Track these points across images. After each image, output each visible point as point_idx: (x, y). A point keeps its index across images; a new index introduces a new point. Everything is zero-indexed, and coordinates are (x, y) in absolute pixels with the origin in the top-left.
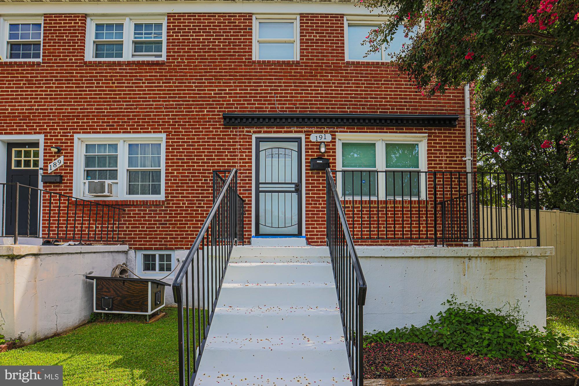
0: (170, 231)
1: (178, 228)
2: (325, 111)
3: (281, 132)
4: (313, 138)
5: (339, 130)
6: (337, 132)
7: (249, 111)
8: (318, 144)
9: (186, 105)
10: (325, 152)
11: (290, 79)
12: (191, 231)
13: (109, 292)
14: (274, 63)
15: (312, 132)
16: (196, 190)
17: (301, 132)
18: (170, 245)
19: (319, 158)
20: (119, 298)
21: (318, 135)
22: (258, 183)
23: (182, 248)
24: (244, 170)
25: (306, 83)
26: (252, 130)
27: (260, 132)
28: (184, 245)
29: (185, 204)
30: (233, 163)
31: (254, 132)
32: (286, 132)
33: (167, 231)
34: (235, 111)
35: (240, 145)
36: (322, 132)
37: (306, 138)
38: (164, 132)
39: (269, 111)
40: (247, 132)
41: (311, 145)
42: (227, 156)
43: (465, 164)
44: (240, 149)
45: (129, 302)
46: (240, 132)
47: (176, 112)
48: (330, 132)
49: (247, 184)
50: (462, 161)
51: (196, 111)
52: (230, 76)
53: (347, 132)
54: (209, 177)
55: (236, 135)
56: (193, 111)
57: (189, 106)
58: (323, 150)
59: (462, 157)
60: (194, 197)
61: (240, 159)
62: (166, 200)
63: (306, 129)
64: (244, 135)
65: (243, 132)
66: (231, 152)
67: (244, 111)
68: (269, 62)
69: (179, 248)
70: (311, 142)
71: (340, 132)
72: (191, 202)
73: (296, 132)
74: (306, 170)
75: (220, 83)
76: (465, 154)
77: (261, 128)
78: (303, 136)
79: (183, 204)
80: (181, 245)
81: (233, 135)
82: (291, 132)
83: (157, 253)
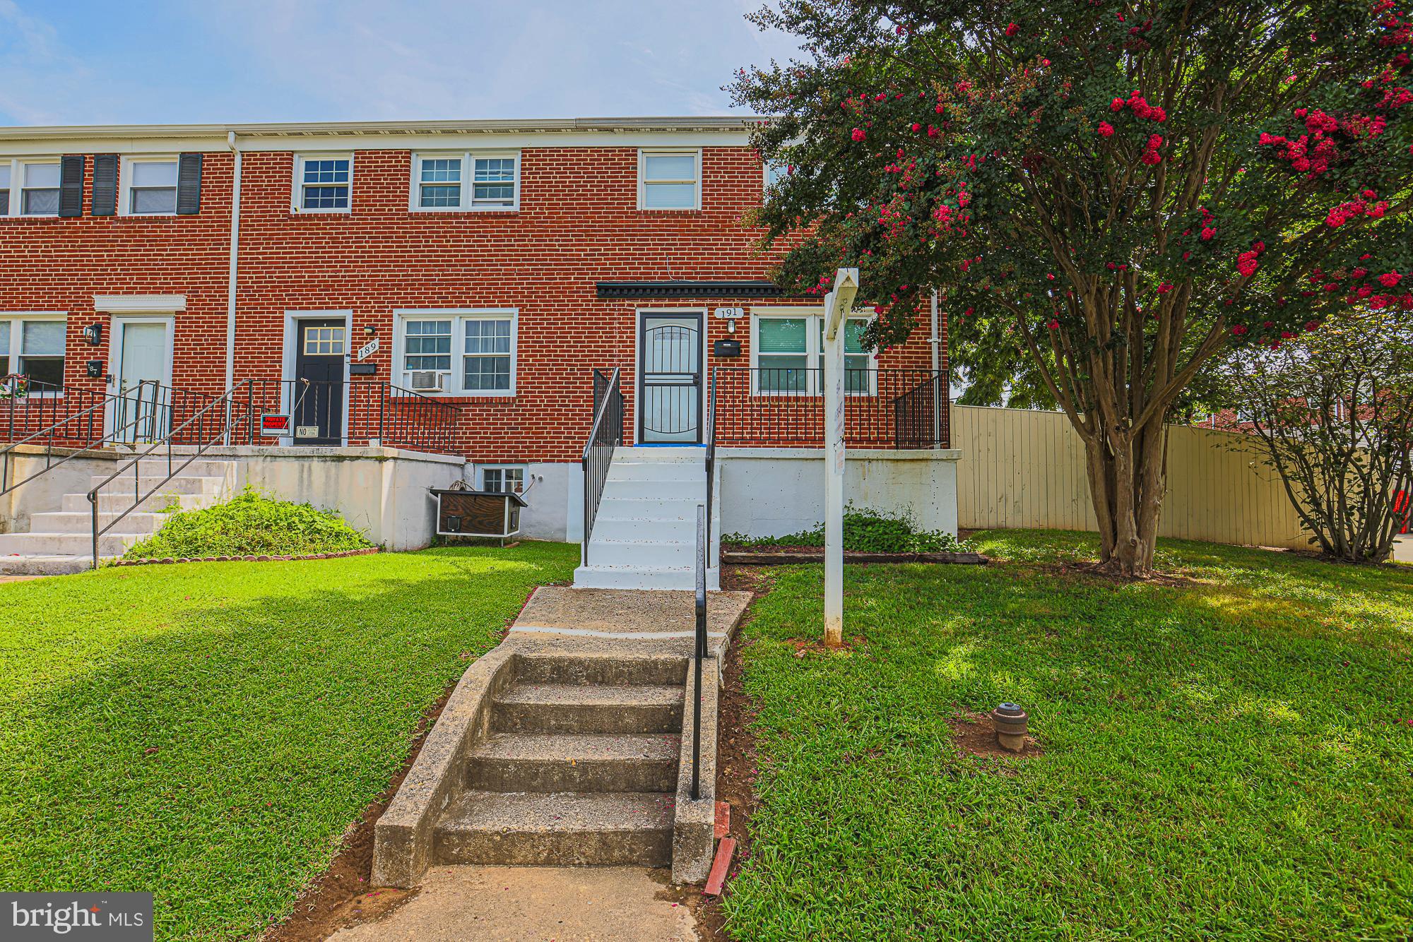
0: (523, 438)
1: (533, 433)
2: (735, 278)
3: (675, 305)
4: (719, 313)
5: (754, 302)
6: (751, 305)
7: (631, 278)
8: (725, 322)
9: (546, 270)
10: (735, 332)
11: (689, 235)
12: (551, 438)
13: (457, 510)
14: (666, 213)
15: (717, 305)
16: (558, 383)
17: (703, 305)
18: (522, 456)
19: (727, 341)
20: (469, 519)
21: (725, 309)
22: (642, 373)
23: (539, 461)
24: (624, 356)
25: (709, 240)
26: (635, 304)
27: (646, 306)
28: (542, 456)
29: (543, 401)
30: (610, 347)
31: (639, 306)
32: (681, 305)
33: (518, 438)
34: (613, 278)
35: (620, 323)
36: (731, 305)
37: (709, 314)
38: (516, 306)
39: (659, 278)
40: (629, 305)
41: (716, 323)
42: (601, 337)
43: (930, 348)
44: (619, 328)
45: (480, 523)
46: (619, 305)
47: (533, 279)
48: (742, 305)
49: (628, 374)
50: (925, 343)
51: (560, 279)
52: (606, 231)
53: (765, 305)
54: (576, 365)
55: (614, 310)
56: (556, 279)
57: (550, 272)
58: (731, 329)
59: (926, 338)
60: (556, 392)
61: (620, 342)
62: (518, 397)
63: (709, 302)
64: (624, 310)
65: (623, 305)
66: (607, 333)
67: (624, 278)
68: (659, 212)
69: (534, 461)
70: (715, 318)
71: (756, 305)
72: (552, 400)
73: (695, 305)
74: (709, 356)
75: (592, 240)
76: (930, 334)
77: (648, 300)
78: (705, 310)
79: (541, 401)
80: (537, 456)
81: (610, 310)
82: (689, 305)
83: (503, 468)
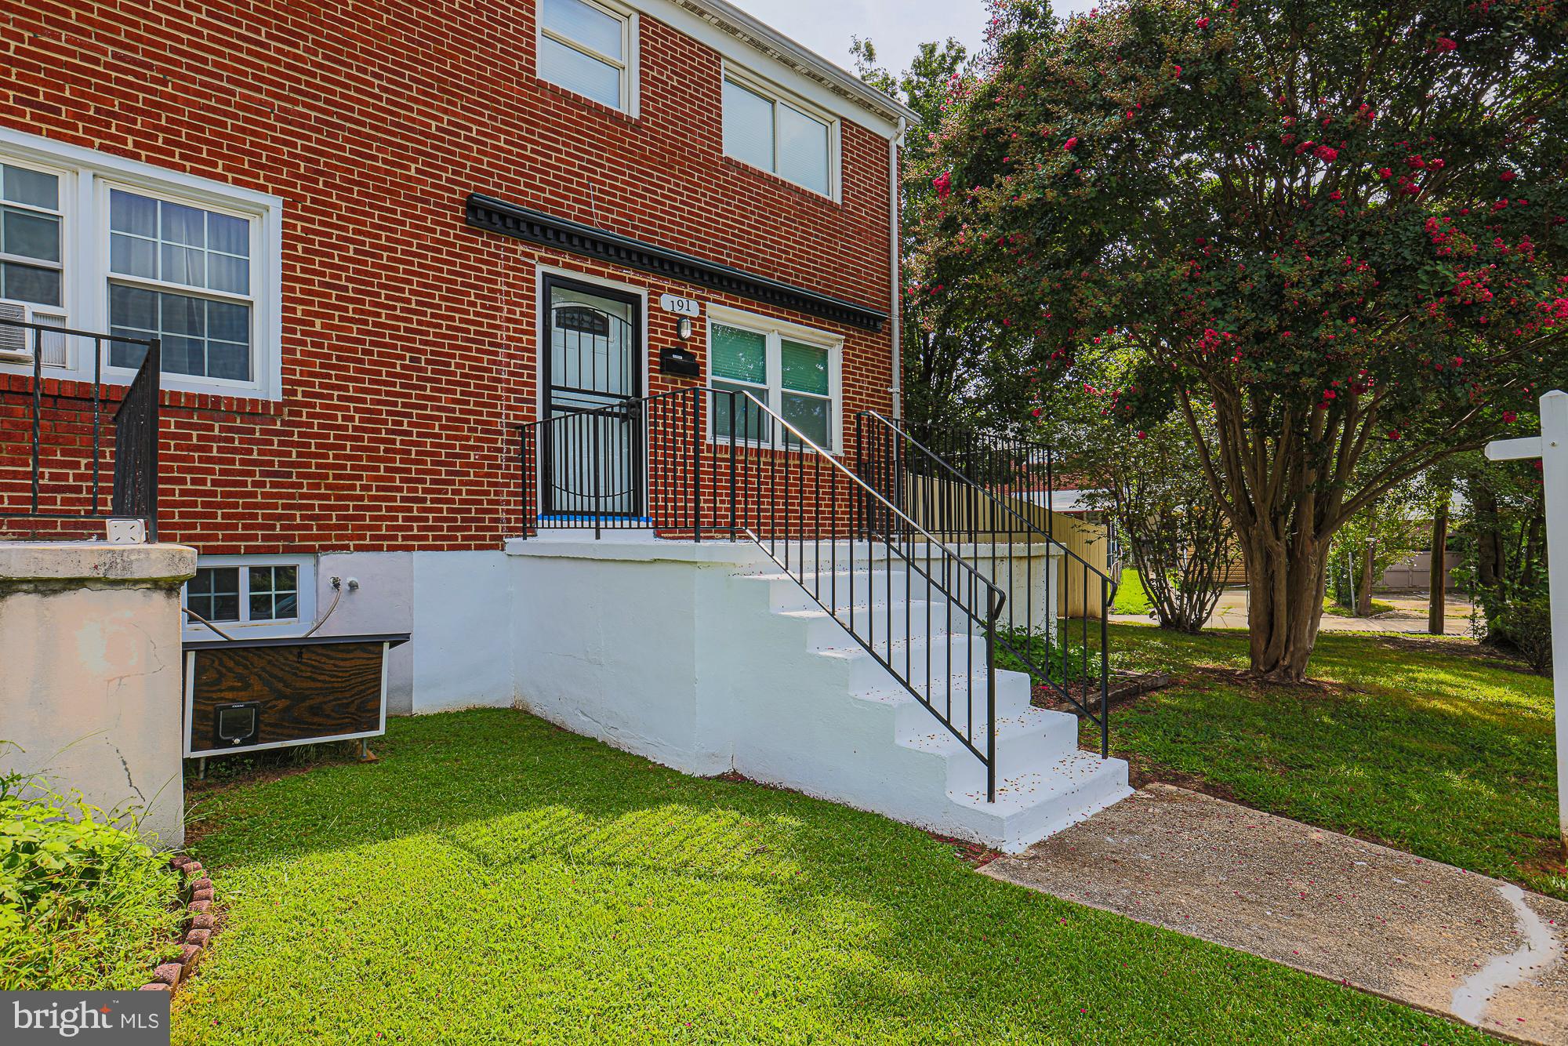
0: (303, 496)
1: (328, 487)
2: (687, 250)
3: (601, 274)
4: (667, 302)
5: (712, 296)
6: (708, 299)
7: (529, 204)
8: (678, 321)
9: (351, 131)
10: (690, 339)
11: (622, 157)
12: (372, 498)
13: (247, 686)
14: (588, 105)
15: (663, 288)
16: (385, 383)
17: (642, 284)
18: (302, 538)
19: (680, 352)
20: (282, 704)
21: (676, 299)
22: (548, 387)
23: (346, 548)
24: (517, 348)
25: (651, 176)
26: (537, 254)
27: (555, 263)
28: (351, 538)
29: (352, 419)
30: (490, 326)
31: (542, 260)
32: (611, 277)
33: (291, 496)
34: (495, 194)
35: (508, 284)
36: (681, 293)
37: (650, 300)
38: (276, 192)
39: (577, 218)
40: (524, 254)
41: (663, 318)
42: (473, 304)
43: (891, 400)
44: (508, 293)
45: (315, 711)
46: (506, 249)
47: (318, 141)
48: (698, 297)
49: (525, 384)
50: (886, 392)
51: (385, 161)
52: (480, 95)
53: (724, 304)
54: (424, 352)
55: (497, 256)
56: (375, 158)
57: (359, 139)
58: (686, 333)
59: (887, 387)
60: (380, 403)
61: (509, 320)
62: (286, 403)
63: (651, 280)
64: (516, 261)
65: (515, 251)
66: (484, 297)
67: (516, 200)
68: (577, 98)
69: (334, 548)
70: (660, 310)
71: (715, 301)
72: (372, 417)
73: (632, 281)
74: (651, 370)
75: (455, 104)
76: (891, 382)
77: (559, 254)
78: (643, 292)
79: (344, 418)
80: (339, 537)
81: (490, 254)
82: (622, 279)
83: (244, 566)
